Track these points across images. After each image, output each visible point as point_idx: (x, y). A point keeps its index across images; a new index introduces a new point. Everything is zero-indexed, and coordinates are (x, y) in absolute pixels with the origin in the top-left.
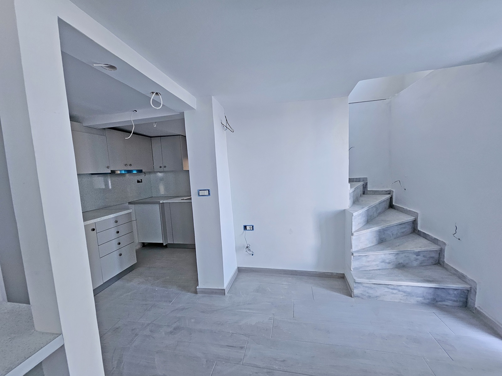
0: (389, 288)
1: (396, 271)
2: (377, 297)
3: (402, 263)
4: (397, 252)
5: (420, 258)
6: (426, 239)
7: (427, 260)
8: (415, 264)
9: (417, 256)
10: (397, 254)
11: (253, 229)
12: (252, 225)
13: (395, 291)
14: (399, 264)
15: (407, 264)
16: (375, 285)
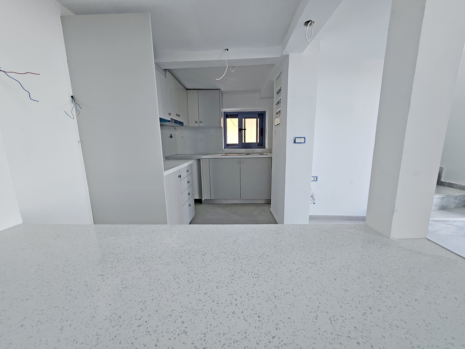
0: (446, 224)
1: (442, 212)
2: (434, 232)
3: (444, 205)
4: (444, 197)
5: (457, 201)
6: (452, 187)
7: (461, 203)
8: (453, 206)
9: (455, 200)
10: (443, 198)
11: (317, 180)
12: (317, 176)
13: (450, 226)
14: (442, 206)
15: (447, 206)
16: (435, 222)
